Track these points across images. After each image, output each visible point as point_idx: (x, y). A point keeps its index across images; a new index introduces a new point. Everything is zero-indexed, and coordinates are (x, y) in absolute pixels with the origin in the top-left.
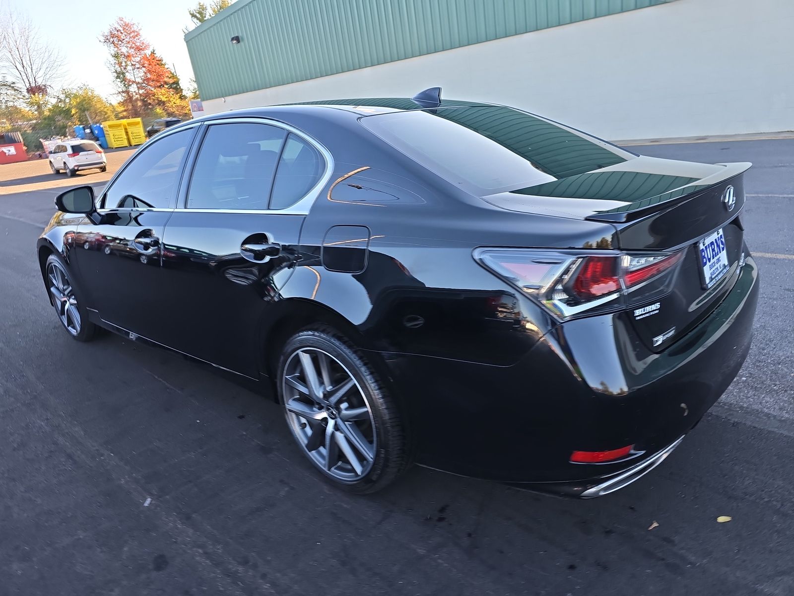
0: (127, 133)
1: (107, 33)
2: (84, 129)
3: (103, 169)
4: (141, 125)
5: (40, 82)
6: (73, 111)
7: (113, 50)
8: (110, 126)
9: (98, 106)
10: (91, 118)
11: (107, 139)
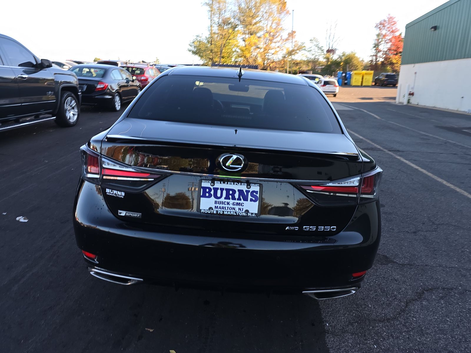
0: (363, 78)
1: (378, 22)
2: (343, 73)
3: (335, 95)
4: (372, 75)
5: (334, 47)
6: (342, 64)
7: (377, 31)
8: (355, 74)
9: (355, 62)
10: (349, 68)
11: (352, 80)
